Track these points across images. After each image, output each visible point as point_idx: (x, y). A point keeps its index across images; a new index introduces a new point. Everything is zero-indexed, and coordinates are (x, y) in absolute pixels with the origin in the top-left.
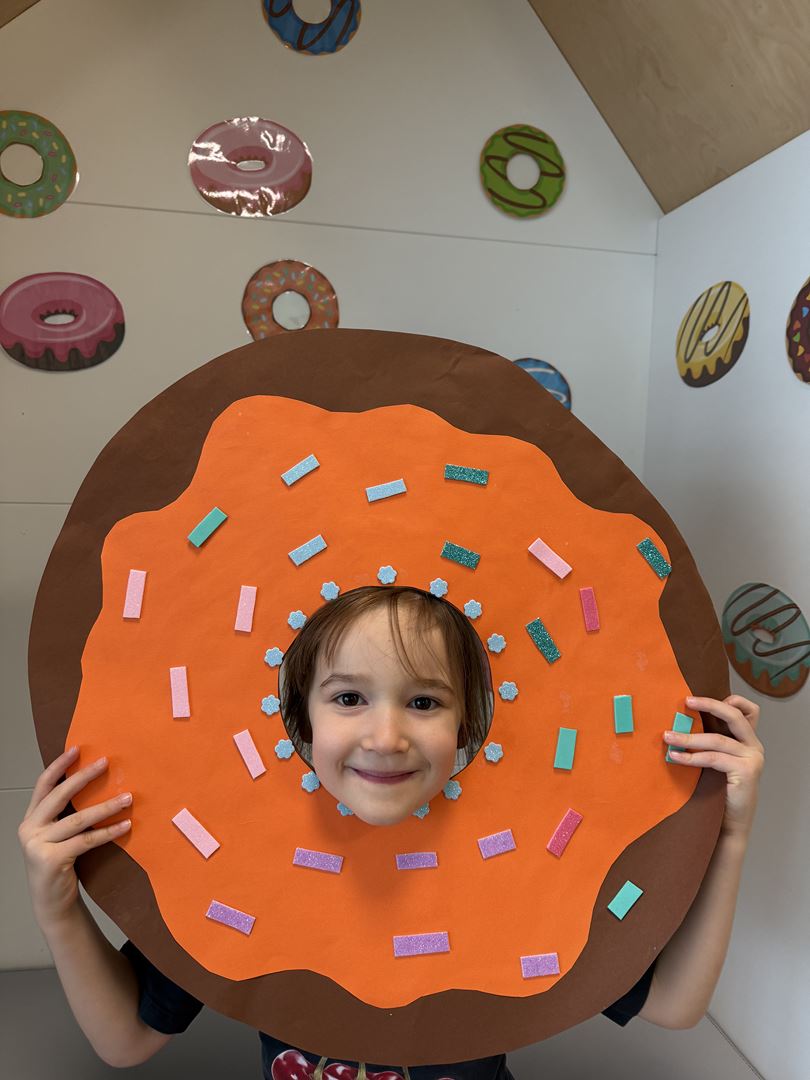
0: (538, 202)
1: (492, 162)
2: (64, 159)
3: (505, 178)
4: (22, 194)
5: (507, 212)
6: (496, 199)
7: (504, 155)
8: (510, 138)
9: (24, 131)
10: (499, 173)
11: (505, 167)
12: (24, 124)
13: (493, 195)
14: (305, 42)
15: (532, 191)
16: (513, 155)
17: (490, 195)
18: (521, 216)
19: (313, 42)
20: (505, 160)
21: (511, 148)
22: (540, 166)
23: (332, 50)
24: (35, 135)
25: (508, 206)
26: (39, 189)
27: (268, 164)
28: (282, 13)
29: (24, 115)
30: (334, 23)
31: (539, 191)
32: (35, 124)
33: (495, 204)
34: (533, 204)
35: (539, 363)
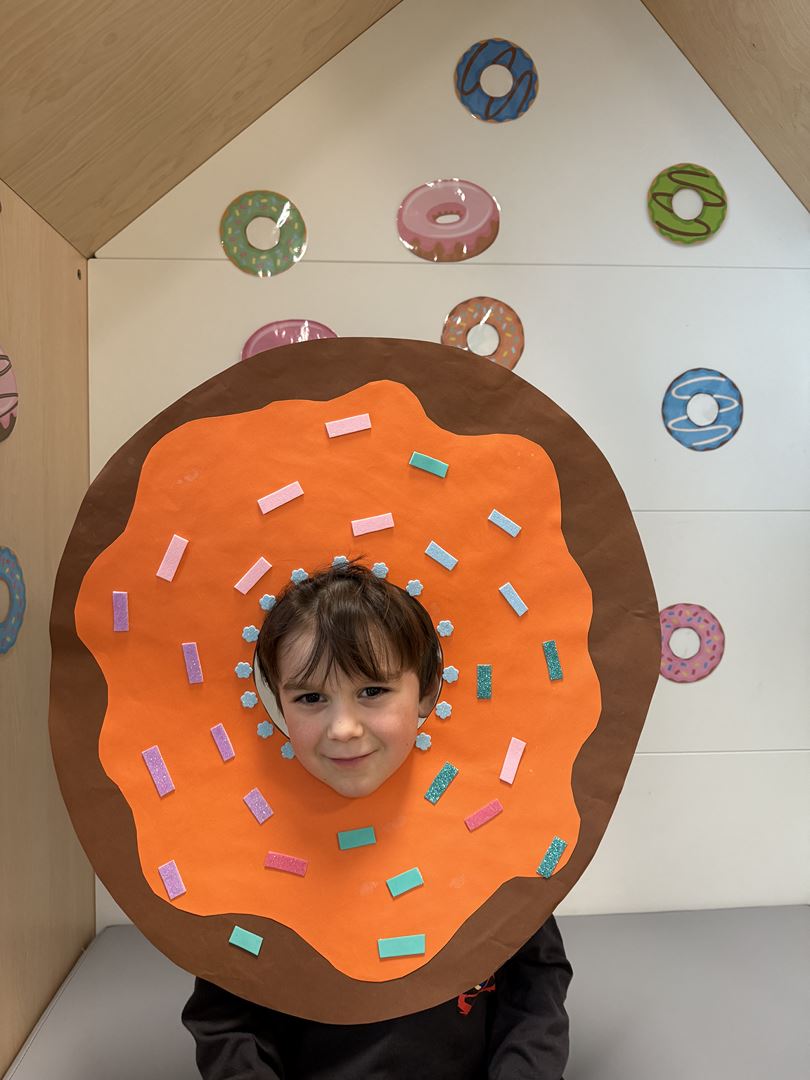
0: (703, 230)
1: (658, 198)
2: (296, 226)
3: (671, 211)
4: (264, 257)
5: (673, 240)
6: (663, 230)
7: (669, 191)
8: (674, 176)
9: (265, 206)
11: (670, 202)
12: (264, 201)
13: (661, 227)
14: (491, 113)
15: (696, 220)
16: (678, 190)
17: (657, 227)
18: (688, 243)
19: (497, 113)
20: (671, 196)
21: (676, 185)
22: (703, 198)
23: (515, 117)
24: (274, 209)
25: (675, 236)
26: (278, 252)
27: (462, 217)
28: (472, 91)
29: (265, 194)
30: (515, 95)
31: (702, 220)
32: (274, 200)
33: (663, 234)
34: (699, 231)
35: (710, 372)
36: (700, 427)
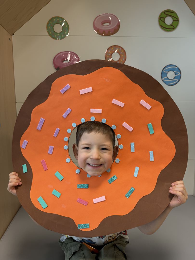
0: (173, 27)
1: (161, 19)
2: (67, 26)
4: (58, 35)
5: (165, 30)
6: (162, 28)
7: (164, 17)
8: (166, 13)
9: (58, 21)
10: (163, 21)
11: (164, 20)
12: (58, 19)
15: (171, 25)
16: (166, 17)
17: (161, 27)
18: (168, 31)
20: (165, 18)
21: (166, 15)
22: (173, 19)
24: (61, 22)
26: (62, 33)
27: (110, 24)
29: (58, 17)
31: (173, 25)
32: (61, 19)
33: (162, 29)
34: (171, 28)
35: (173, 65)
36: (170, 80)
